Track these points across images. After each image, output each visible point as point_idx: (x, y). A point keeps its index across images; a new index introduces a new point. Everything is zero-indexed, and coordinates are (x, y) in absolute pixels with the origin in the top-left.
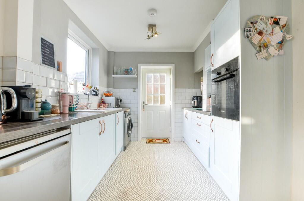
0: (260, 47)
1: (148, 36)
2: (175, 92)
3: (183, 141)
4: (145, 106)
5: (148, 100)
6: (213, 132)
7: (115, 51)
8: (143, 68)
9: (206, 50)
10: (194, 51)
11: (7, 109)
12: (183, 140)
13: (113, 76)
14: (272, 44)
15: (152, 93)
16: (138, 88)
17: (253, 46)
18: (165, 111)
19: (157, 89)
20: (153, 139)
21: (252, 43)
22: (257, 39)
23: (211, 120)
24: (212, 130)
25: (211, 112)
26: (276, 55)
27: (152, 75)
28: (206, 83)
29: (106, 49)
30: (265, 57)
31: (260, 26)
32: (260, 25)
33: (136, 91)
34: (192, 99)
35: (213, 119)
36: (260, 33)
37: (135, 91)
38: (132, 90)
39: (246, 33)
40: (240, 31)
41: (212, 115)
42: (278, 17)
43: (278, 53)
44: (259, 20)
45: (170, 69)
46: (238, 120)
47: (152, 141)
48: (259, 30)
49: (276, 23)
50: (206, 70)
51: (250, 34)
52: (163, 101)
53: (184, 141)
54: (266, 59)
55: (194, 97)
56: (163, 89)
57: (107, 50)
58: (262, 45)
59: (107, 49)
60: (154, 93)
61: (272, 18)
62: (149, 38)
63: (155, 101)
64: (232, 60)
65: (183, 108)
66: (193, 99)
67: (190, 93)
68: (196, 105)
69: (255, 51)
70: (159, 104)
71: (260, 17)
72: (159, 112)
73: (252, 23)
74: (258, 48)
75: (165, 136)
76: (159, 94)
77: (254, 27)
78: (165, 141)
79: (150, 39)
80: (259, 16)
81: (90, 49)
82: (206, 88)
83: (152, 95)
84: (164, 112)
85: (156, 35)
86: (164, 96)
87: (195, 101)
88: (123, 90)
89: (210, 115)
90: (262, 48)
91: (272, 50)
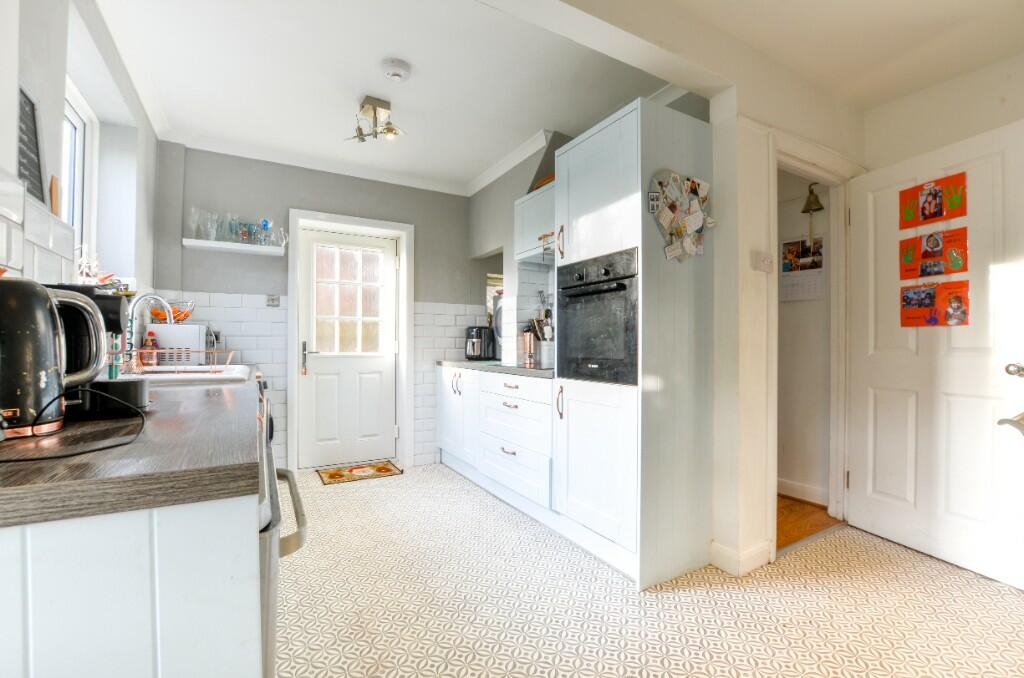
0: (671, 234)
1: (360, 130)
2: (414, 315)
3: (440, 461)
4: (308, 356)
5: (319, 339)
6: (561, 417)
7: (188, 146)
8: (306, 224)
9: (517, 203)
10: (469, 195)
11: (69, 371)
12: (438, 460)
13: (186, 242)
14: (689, 232)
15: (333, 313)
16: (286, 294)
17: (660, 230)
18: (380, 372)
19: (353, 298)
20: (339, 470)
21: (659, 225)
22: (667, 216)
23: (559, 389)
24: (561, 415)
25: (556, 370)
26: (693, 253)
27: (336, 251)
28: (516, 292)
29: (154, 132)
30: (677, 255)
31: (673, 193)
32: (672, 190)
33: (278, 306)
34: (464, 335)
35: (561, 388)
36: (673, 207)
37: (273, 302)
38: (262, 299)
39: (651, 202)
40: (640, 194)
41: (559, 376)
42: (697, 180)
43: (695, 249)
44: (671, 181)
45: (397, 241)
46: (634, 382)
47: (341, 476)
48: (670, 202)
49: (694, 191)
50: (518, 258)
51: (658, 206)
52: (371, 340)
53: (441, 463)
54: (680, 260)
55: (470, 329)
56: (370, 300)
57: (156, 136)
58: (674, 231)
59: (157, 131)
60: (343, 312)
61: (688, 180)
62: (361, 135)
63: (347, 341)
64: (621, 253)
65: (439, 363)
66: (469, 336)
67: (458, 316)
68: (477, 353)
69: (663, 243)
70: (359, 351)
71: (672, 175)
72: (361, 379)
73: (660, 183)
74: (668, 237)
75: (380, 454)
76: (359, 318)
77: (664, 192)
78: (385, 469)
79: (364, 140)
80: (670, 171)
81: (91, 122)
82: (515, 307)
83: (335, 319)
84: (377, 376)
85: (390, 136)
86: (375, 324)
87: (474, 340)
88: (221, 299)
89: (554, 377)
90: (674, 237)
91: (688, 243)
